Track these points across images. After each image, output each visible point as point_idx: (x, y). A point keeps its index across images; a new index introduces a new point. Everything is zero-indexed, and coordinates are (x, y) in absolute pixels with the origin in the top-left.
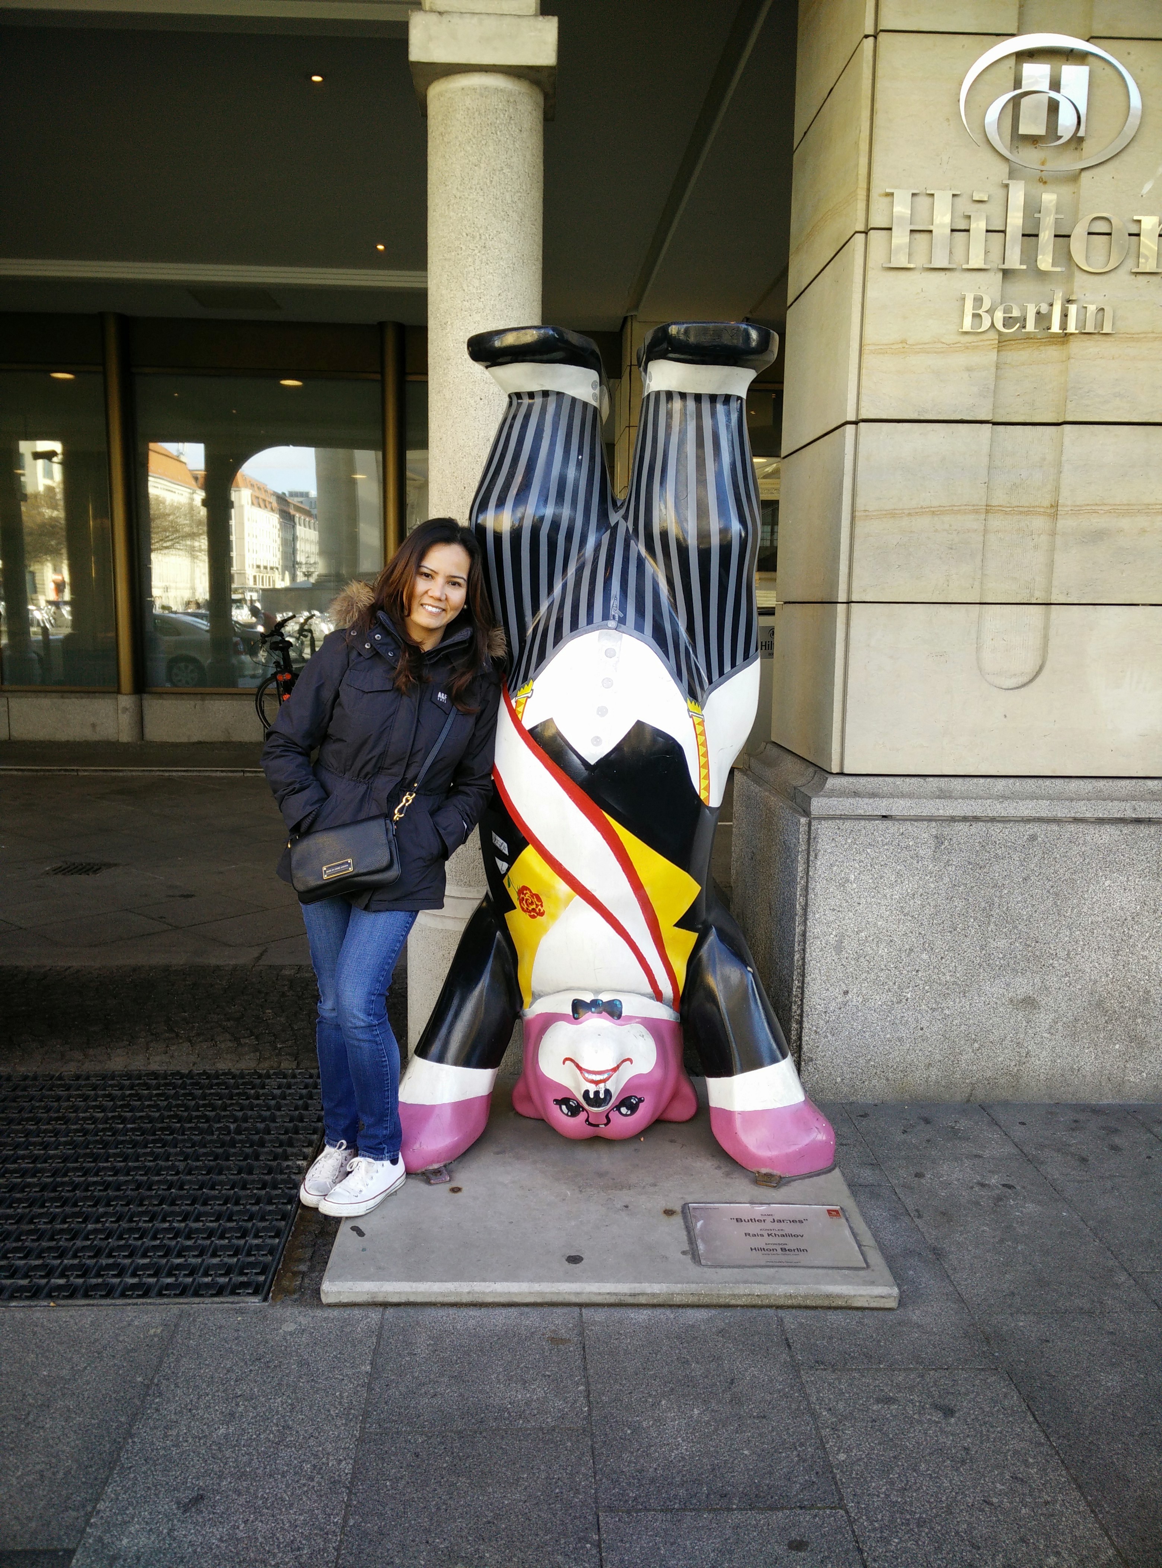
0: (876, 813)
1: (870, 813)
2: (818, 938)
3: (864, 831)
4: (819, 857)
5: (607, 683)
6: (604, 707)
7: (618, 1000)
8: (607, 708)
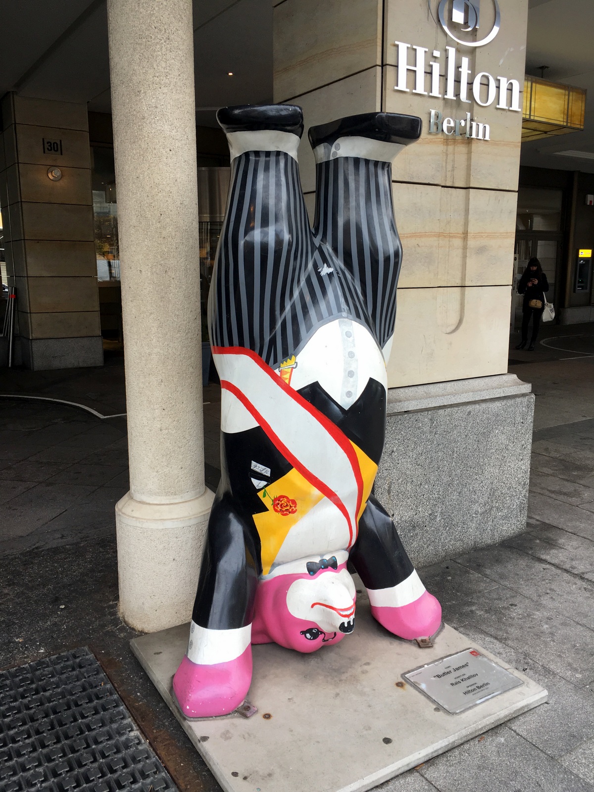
1: (400, 411)
5: (351, 355)
6: (352, 371)
7: (334, 557)
8: (353, 372)
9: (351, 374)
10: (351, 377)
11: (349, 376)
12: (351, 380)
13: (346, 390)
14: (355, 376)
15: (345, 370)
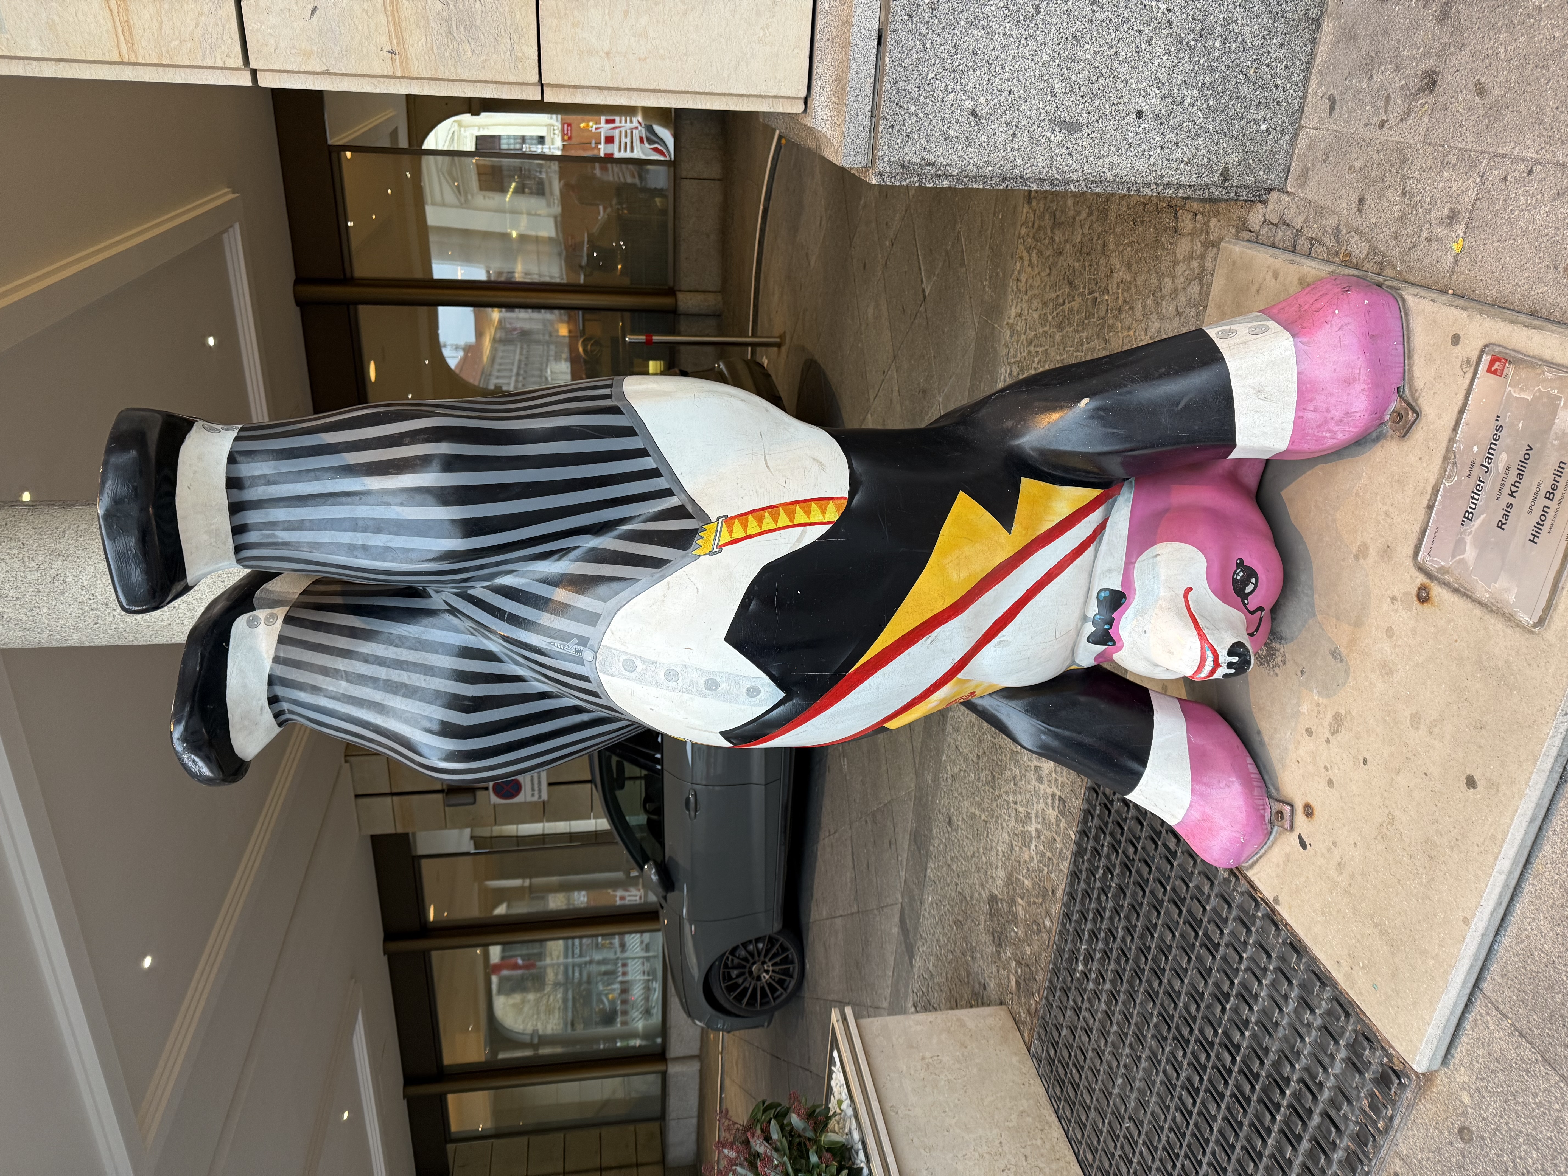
0: (873, 58)
1: (873, 67)
2: (1052, 159)
3: (900, 84)
4: (931, 158)
5: (672, 675)
6: (706, 682)
7: (1101, 590)
8: (708, 680)
9: (712, 685)
10: (717, 685)
11: (714, 690)
12: (724, 686)
13: (743, 697)
14: (718, 679)
15: (703, 695)
